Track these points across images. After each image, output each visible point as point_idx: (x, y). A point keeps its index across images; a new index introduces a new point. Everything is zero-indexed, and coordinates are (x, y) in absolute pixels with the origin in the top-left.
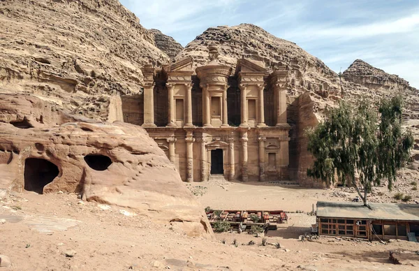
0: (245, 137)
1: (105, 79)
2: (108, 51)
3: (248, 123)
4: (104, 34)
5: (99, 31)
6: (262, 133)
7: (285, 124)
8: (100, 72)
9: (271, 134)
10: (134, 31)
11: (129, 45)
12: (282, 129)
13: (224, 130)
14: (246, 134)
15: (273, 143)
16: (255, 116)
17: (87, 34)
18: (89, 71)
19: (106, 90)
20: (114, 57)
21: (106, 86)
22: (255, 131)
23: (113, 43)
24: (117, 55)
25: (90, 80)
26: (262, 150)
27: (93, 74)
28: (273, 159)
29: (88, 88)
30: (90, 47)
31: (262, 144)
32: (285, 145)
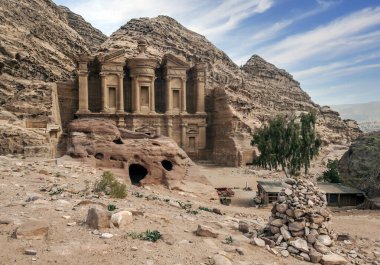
0: (170, 123)
1: (29, 62)
2: (28, 33)
3: (172, 110)
4: (22, 14)
5: (18, 10)
6: (184, 120)
7: (203, 113)
8: (24, 54)
9: (192, 121)
10: (51, 12)
11: (48, 26)
12: (201, 117)
13: (152, 117)
14: (171, 121)
15: (193, 128)
16: (179, 105)
17: (6, 13)
18: (14, 53)
19: (31, 72)
20: (34, 39)
21: (31, 69)
22: (179, 117)
23: (32, 24)
24: (36, 36)
25: (14, 63)
26: (184, 134)
27: (18, 56)
28: (192, 142)
29: (13, 71)
30: (11, 27)
31: (184, 129)
32: (202, 130)
